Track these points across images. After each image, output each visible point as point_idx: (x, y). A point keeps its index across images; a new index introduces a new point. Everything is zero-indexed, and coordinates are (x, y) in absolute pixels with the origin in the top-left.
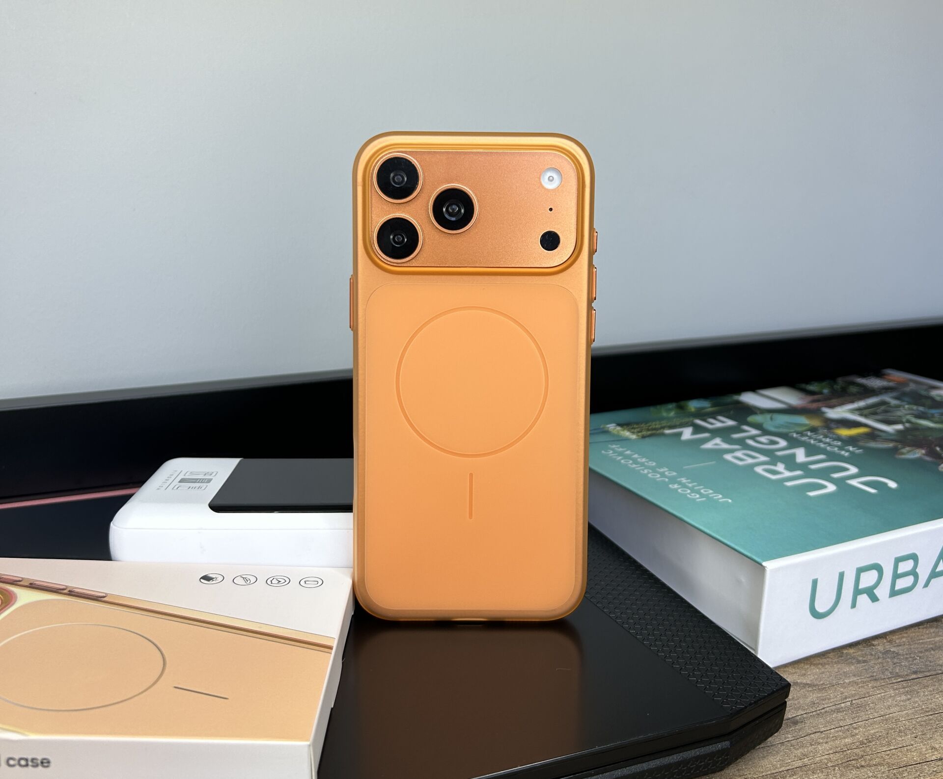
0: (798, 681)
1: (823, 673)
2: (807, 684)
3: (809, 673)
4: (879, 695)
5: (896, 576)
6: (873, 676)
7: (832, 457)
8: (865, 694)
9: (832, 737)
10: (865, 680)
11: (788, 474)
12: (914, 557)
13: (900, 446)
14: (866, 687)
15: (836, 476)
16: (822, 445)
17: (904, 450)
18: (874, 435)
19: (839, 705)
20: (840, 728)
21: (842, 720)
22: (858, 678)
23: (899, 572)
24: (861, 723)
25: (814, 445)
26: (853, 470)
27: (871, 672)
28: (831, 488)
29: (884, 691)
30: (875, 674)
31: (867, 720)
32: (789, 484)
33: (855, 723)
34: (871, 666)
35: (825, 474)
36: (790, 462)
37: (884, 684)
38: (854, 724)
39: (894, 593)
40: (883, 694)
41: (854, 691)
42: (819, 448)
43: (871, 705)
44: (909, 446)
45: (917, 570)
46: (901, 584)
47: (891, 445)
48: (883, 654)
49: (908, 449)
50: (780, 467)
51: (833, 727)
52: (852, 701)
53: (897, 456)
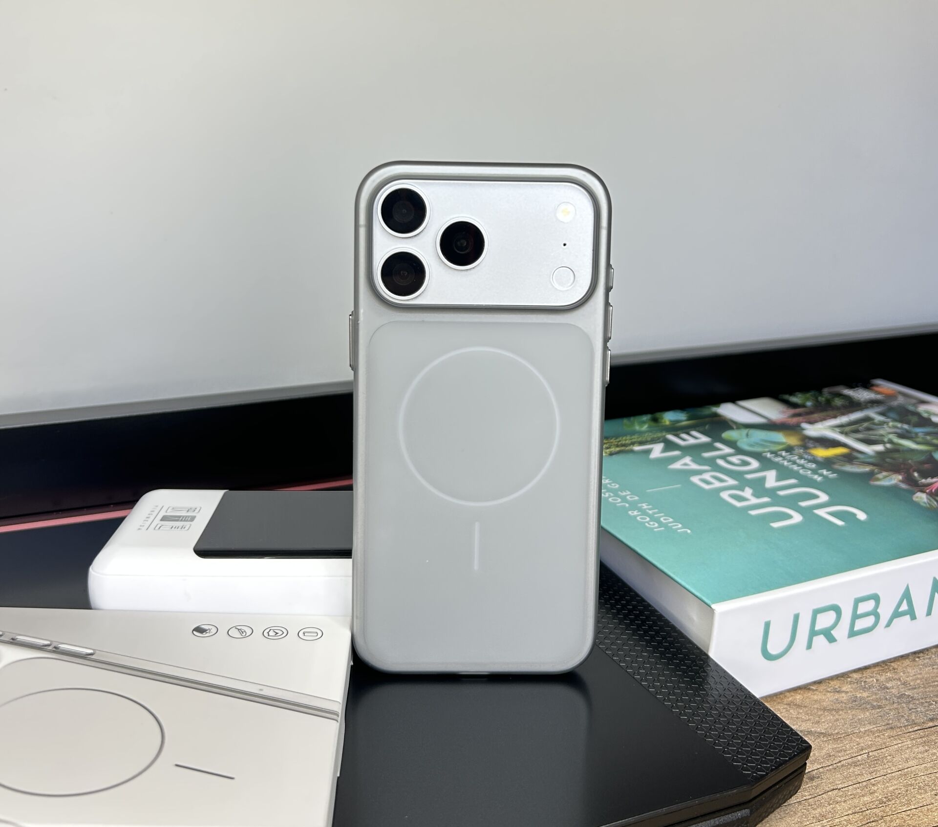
0: (813, 730)
1: (837, 720)
2: (821, 733)
3: (823, 720)
4: (896, 747)
5: (855, 617)
6: (888, 724)
7: (805, 482)
8: (881, 745)
9: (851, 795)
10: (881, 728)
11: (754, 501)
12: (876, 598)
13: (876, 471)
14: (882, 737)
15: (803, 504)
16: (795, 468)
17: (880, 476)
18: (851, 457)
19: (856, 758)
20: (858, 785)
21: (860, 775)
22: (874, 726)
23: (859, 612)
24: (880, 778)
25: (787, 468)
26: (824, 498)
27: (886, 719)
28: (797, 518)
29: (900, 742)
30: (891, 722)
31: (885, 775)
32: (753, 513)
33: (873, 778)
34: (886, 713)
35: (792, 502)
36: (759, 487)
37: (901, 733)
38: (873, 780)
39: (852, 633)
40: (900, 745)
41: (871, 741)
42: (792, 470)
43: (888, 758)
44: (886, 471)
45: (878, 610)
46: (860, 624)
47: (867, 469)
48: (898, 698)
49: (885, 474)
50: (748, 493)
51: (851, 783)
52: (868, 752)
53: (872, 483)
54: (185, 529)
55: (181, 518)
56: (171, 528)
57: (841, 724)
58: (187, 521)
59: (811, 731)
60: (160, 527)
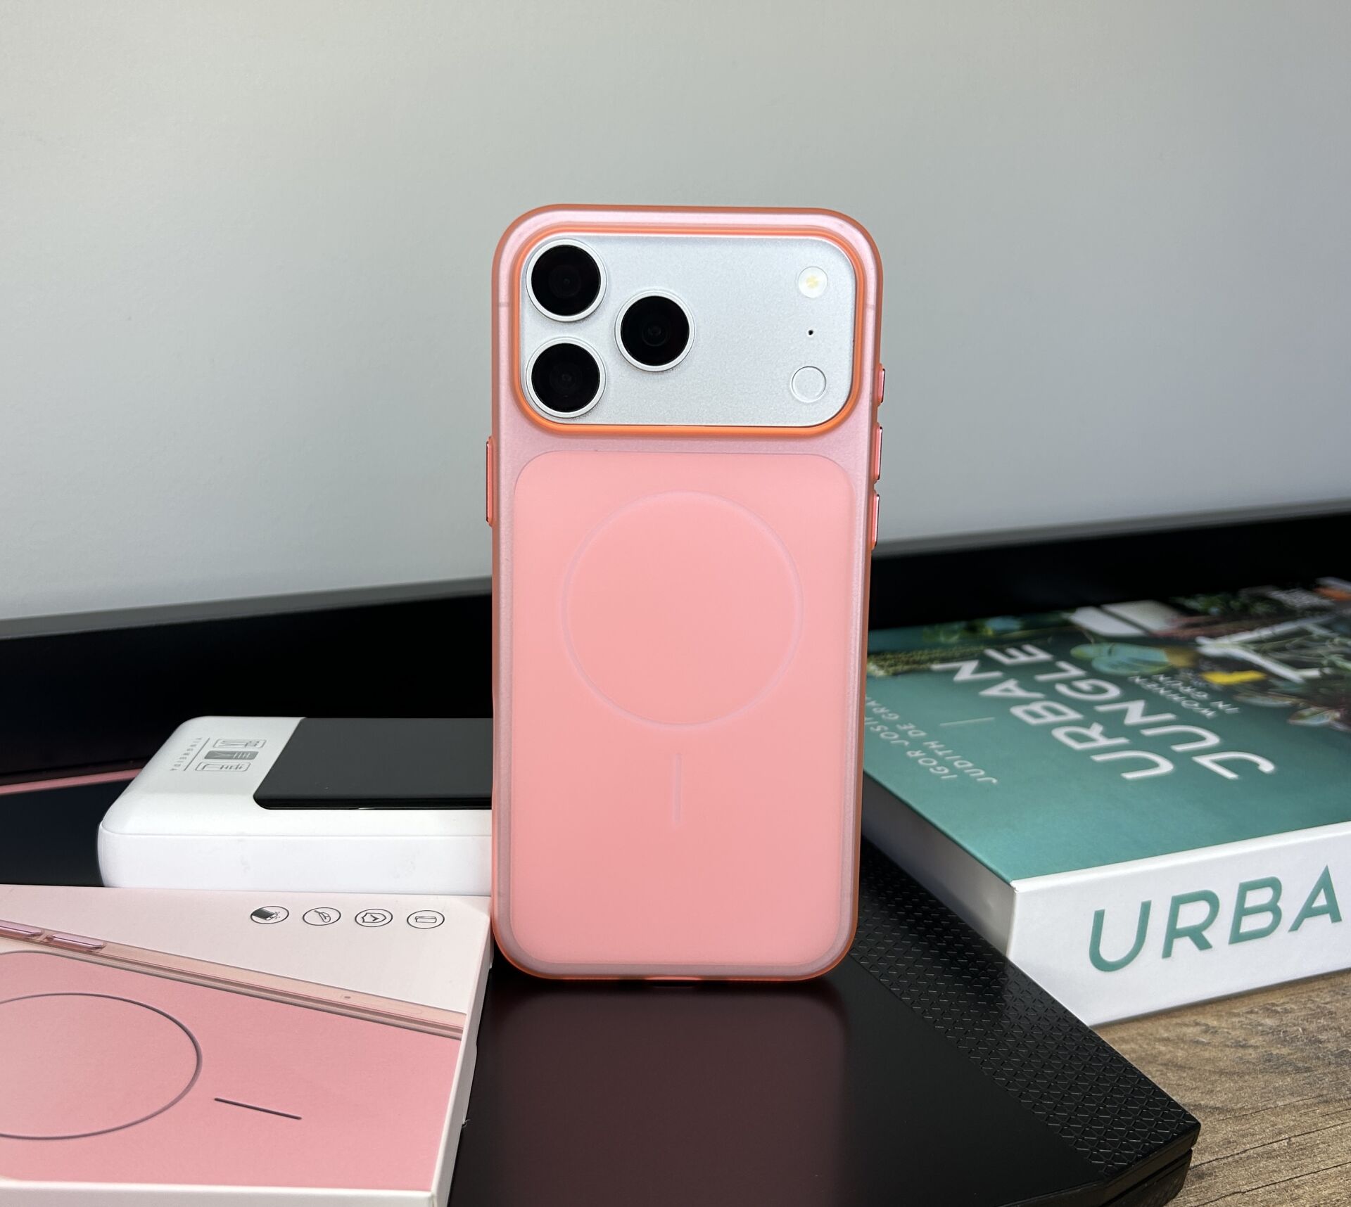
0: (1202, 1103)
1: (1241, 1088)
2: (1216, 1108)
3: (1218, 1089)
4: (1333, 1129)
5: (1242, 911)
6: (1322, 1096)
7: (1186, 717)
8: (1310, 1127)
9: (1261, 1201)
10: (1309, 1102)
11: (1104, 742)
12: (1274, 884)
13: (1301, 704)
14: (1311, 1114)
15: (1179, 748)
16: (1176, 698)
17: (1306, 712)
18: (1267, 684)
19: (1270, 1145)
20: (1273, 1186)
21: (1276, 1171)
22: (1299, 1098)
23: (1247, 905)
24: (1307, 1177)
25: (1163, 698)
26: (1212, 740)
27: (1319, 1088)
28: (1165, 767)
29: (1340, 1122)
30: (1325, 1092)
31: (1315, 1172)
32: (1098, 758)
33: (1297, 1177)
34: (1318, 1078)
35: (1162, 746)
36: (1114, 725)
37: (1341, 1109)
38: (1296, 1180)
39: (1237, 937)
40: (1339, 1127)
41: (1293, 1121)
42: (1171, 702)
43: (1321, 1146)
44: (1317, 705)
45: (1278, 904)
46: (1249, 924)
47: (1288, 702)
48: (1337, 1056)
49: (1313, 709)
50: (1095, 731)
51: (1262, 1183)
52: (1290, 1138)
53: (1291, 721)
54: (242, 769)
55: (235, 755)
56: (221, 768)
57: (1247, 1095)
58: (245, 758)
59: (1200, 1104)
60: (204, 767)
